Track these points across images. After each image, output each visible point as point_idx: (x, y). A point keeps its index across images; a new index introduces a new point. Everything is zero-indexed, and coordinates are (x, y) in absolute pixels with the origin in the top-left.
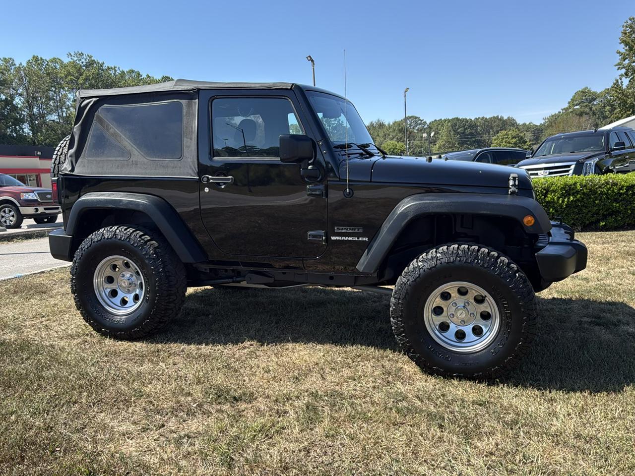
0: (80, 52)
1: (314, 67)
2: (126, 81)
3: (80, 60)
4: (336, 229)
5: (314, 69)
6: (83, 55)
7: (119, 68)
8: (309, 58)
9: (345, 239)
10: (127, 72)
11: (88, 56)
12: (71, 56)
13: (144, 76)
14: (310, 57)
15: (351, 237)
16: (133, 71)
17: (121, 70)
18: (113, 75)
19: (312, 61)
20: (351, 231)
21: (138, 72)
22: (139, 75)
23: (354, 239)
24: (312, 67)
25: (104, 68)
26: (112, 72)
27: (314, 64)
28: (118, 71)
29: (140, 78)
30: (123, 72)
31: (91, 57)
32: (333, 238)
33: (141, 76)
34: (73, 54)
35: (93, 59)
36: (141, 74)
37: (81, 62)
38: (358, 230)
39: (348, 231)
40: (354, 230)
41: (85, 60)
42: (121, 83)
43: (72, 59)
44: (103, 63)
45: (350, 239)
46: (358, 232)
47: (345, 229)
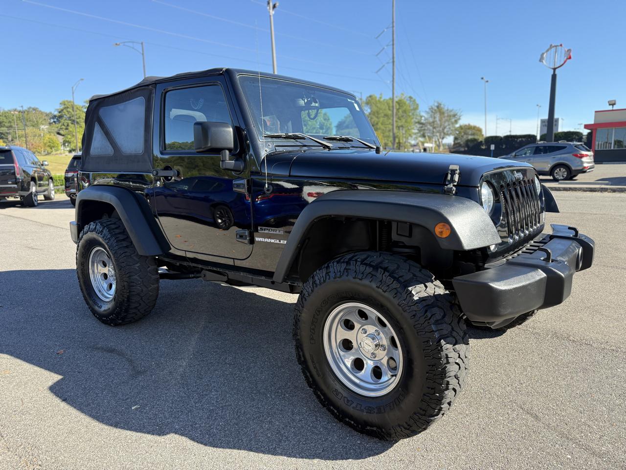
9: (268, 241)
15: (273, 238)
20: (272, 232)
23: (276, 242)
32: (258, 239)
45: (273, 241)
46: (280, 233)
47: (267, 229)
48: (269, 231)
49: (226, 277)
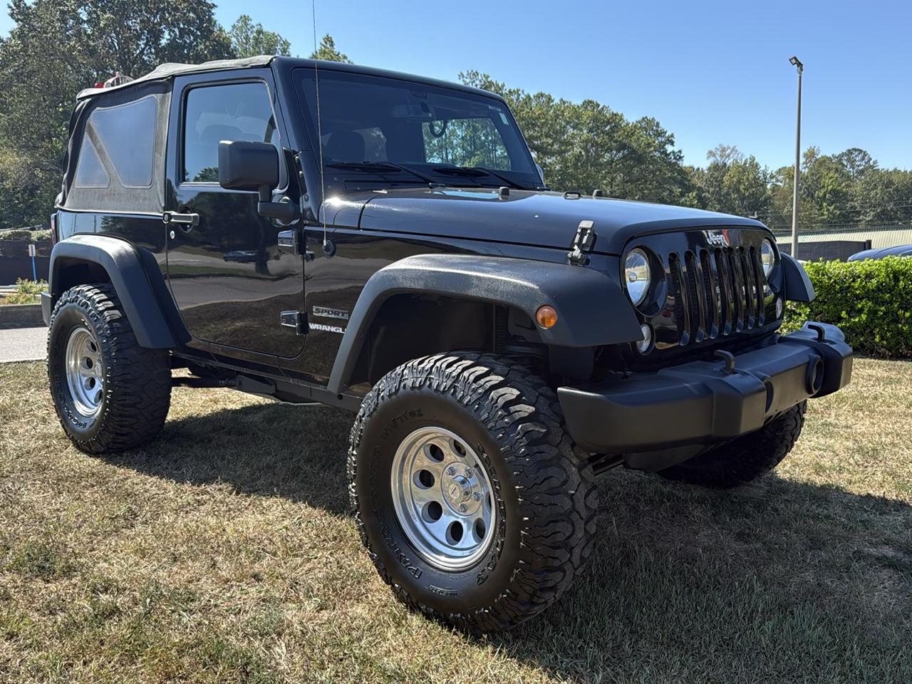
0: (474, 71)
1: (800, 73)
2: (531, 109)
3: (474, 82)
4: (314, 310)
5: (800, 77)
6: (478, 74)
7: (523, 91)
8: (794, 61)
9: (327, 330)
10: (534, 97)
11: (484, 76)
12: (463, 76)
13: (557, 101)
14: (795, 58)
15: (334, 326)
16: (542, 95)
17: (525, 93)
18: (515, 101)
19: (800, 65)
20: (333, 316)
21: (550, 95)
22: (550, 99)
23: (338, 331)
24: (798, 75)
25: (504, 92)
26: (514, 97)
27: (802, 70)
28: (523, 96)
29: (551, 104)
30: (528, 96)
31: (488, 77)
32: (312, 326)
33: (553, 101)
34: (465, 75)
35: (489, 79)
36: (552, 98)
37: (474, 84)
38: (343, 315)
39: (330, 316)
40: (338, 315)
41: (480, 81)
42: (524, 112)
43: (464, 81)
44: (503, 86)
45: (333, 329)
46: (342, 318)
47: (326, 311)
48: (329, 313)
49: (273, 386)
